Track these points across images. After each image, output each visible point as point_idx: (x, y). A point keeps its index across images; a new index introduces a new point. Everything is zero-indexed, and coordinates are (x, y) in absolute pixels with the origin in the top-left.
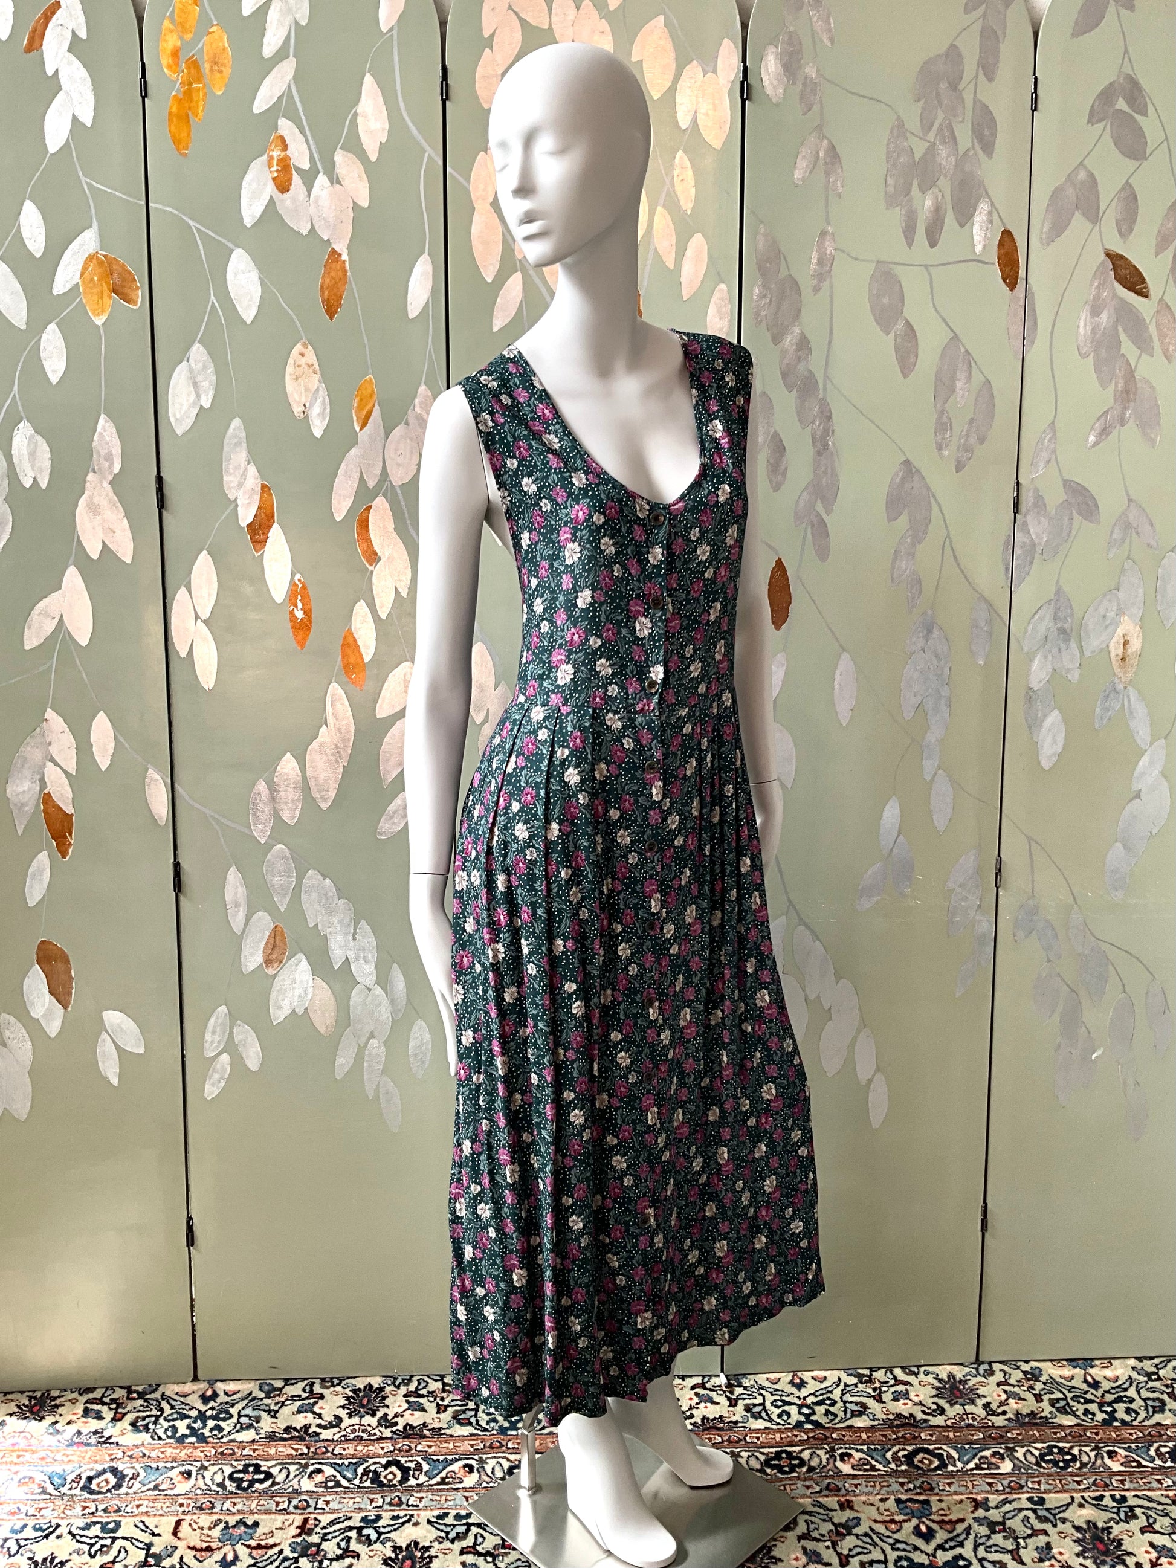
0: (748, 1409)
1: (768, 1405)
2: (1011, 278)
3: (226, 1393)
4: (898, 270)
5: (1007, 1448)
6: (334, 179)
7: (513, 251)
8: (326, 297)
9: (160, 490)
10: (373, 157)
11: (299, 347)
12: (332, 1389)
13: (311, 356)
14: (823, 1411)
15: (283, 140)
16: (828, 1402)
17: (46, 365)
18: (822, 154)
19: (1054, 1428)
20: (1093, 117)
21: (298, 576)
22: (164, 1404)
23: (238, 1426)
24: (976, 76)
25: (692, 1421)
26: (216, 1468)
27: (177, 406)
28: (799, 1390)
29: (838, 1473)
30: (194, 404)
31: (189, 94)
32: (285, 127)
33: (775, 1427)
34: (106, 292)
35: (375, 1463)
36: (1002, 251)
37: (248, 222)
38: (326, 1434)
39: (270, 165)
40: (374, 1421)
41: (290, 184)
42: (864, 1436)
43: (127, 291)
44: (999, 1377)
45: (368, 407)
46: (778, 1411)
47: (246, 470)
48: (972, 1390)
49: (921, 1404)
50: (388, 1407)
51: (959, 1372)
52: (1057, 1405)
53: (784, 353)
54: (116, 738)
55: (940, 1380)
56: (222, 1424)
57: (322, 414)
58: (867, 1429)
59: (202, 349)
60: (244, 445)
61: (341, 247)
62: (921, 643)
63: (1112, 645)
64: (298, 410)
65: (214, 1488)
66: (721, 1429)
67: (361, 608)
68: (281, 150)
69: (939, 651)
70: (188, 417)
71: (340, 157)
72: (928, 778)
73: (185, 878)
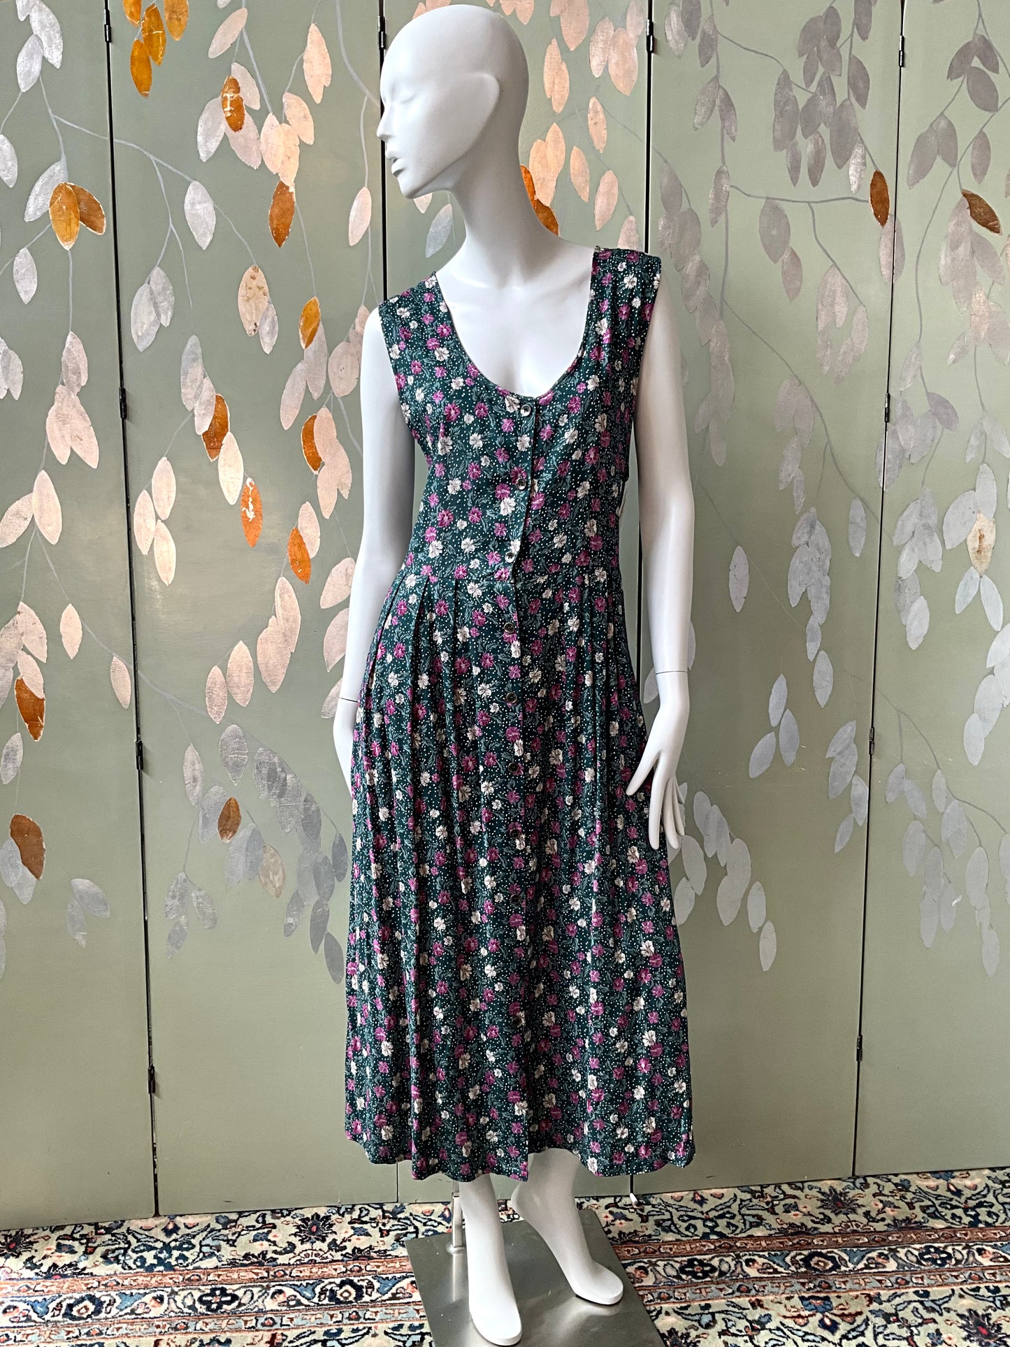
0: (658, 1223)
1: (675, 1219)
2: (882, 216)
3: (186, 1227)
4: (784, 206)
5: (890, 1250)
6: (282, 119)
8: (275, 226)
9: (123, 401)
10: (318, 100)
11: (250, 271)
12: (282, 1219)
13: (261, 279)
14: (725, 1224)
15: (235, 82)
16: (728, 1215)
17: (19, 287)
18: (718, 102)
19: (928, 1230)
20: (952, 73)
21: (249, 480)
22: (130, 1238)
23: (201, 1255)
24: (852, 35)
25: (611, 1236)
26: (186, 1293)
27: (139, 325)
28: (701, 1206)
29: (746, 1276)
30: (154, 322)
31: (149, 39)
32: (237, 71)
33: (684, 1239)
34: (74, 221)
35: (330, 1283)
36: (875, 190)
37: (203, 156)
38: (282, 1259)
39: (224, 106)
40: (324, 1246)
41: (243, 123)
42: (764, 1244)
43: (93, 218)
44: (874, 1189)
45: (313, 326)
46: (686, 1225)
47: (202, 382)
48: (852, 1201)
49: (809, 1214)
50: (335, 1233)
51: (839, 1187)
52: (928, 1211)
53: (686, 279)
54: (83, 629)
55: (823, 1194)
56: (185, 1253)
57: (271, 333)
58: (766, 1238)
59: (162, 273)
60: (200, 361)
61: (289, 182)
62: (805, 538)
63: (969, 538)
64: (249, 328)
65: (186, 1310)
66: (637, 1242)
67: (307, 508)
68: (234, 92)
69: (821, 545)
70: (148, 334)
71: (289, 100)
72: (811, 658)
73: (147, 756)
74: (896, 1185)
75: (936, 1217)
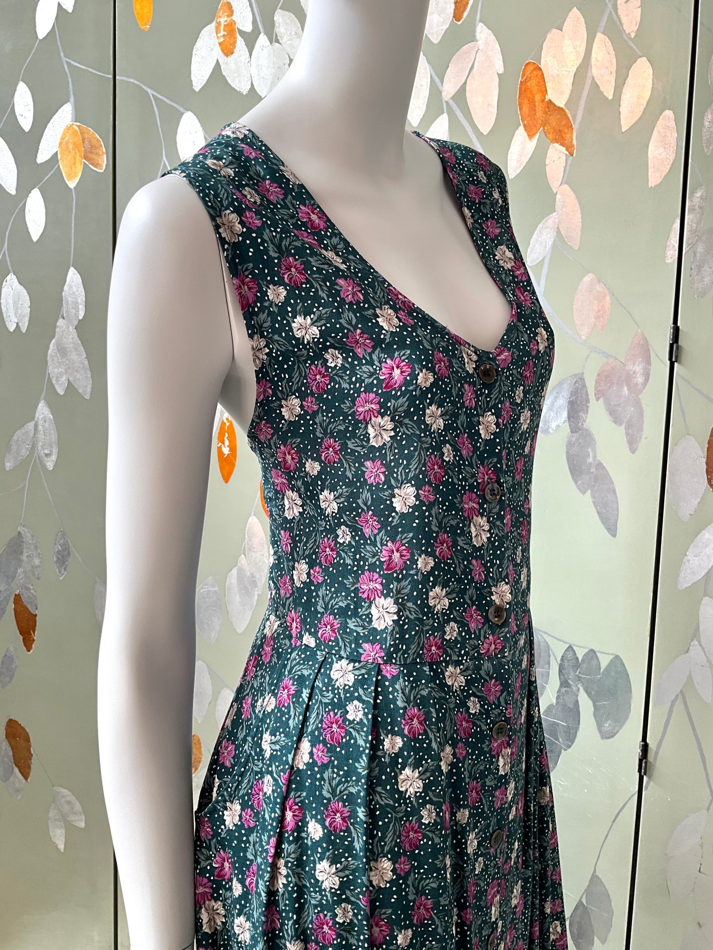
6: (273, 39)
7: (441, 93)
15: (229, 5)
17: (29, 225)
34: (78, 158)
37: (197, 87)
39: (218, 31)
41: (235, 47)
43: (94, 156)
68: (228, 16)
71: (279, 16)
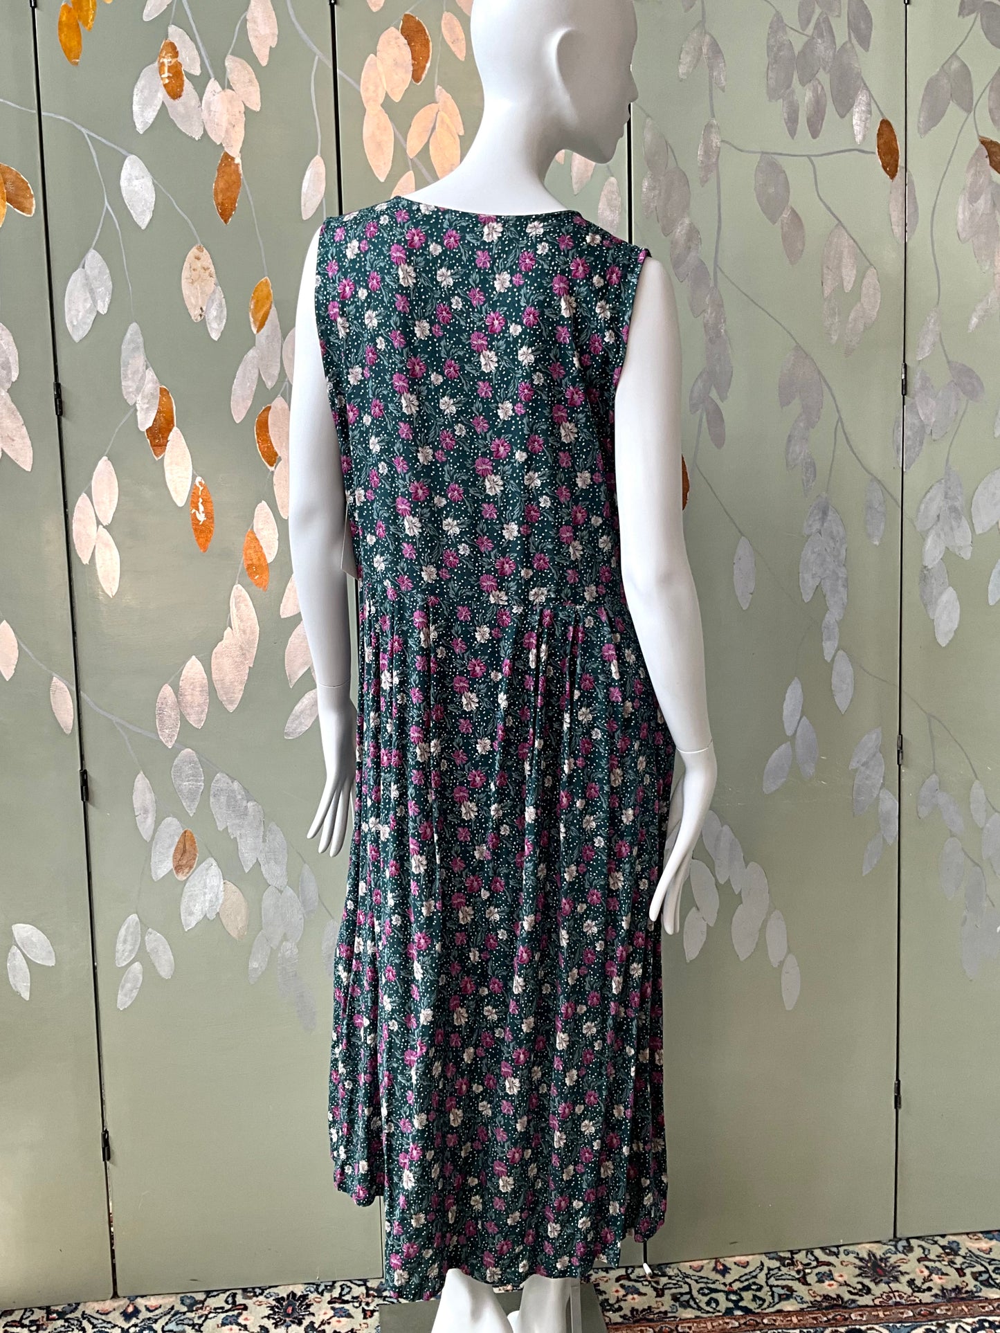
0: (675, 1298)
1: (695, 1293)
2: (891, 167)
3: (148, 1309)
4: (781, 160)
5: (939, 1325)
6: (226, 85)
7: (405, 150)
8: (220, 201)
9: (58, 396)
10: (264, 63)
11: (194, 251)
12: (255, 1299)
13: (206, 259)
14: (751, 1297)
15: (173, 46)
16: (754, 1287)
18: (704, 50)
19: (980, 1301)
20: (963, 9)
21: (199, 479)
22: (85, 1323)
25: (622, 1313)
27: (73, 312)
28: (724, 1276)
30: (90, 311)
31: (78, 3)
32: (175, 34)
33: (705, 1315)
36: (882, 141)
37: (140, 128)
39: (161, 71)
40: (300, 1330)
41: (182, 90)
42: (795, 1320)
43: (21, 199)
44: (918, 1253)
45: (265, 309)
46: (706, 1299)
47: (144, 372)
48: (894, 1267)
49: (846, 1284)
50: (313, 1314)
51: (879, 1251)
52: (980, 1279)
53: (674, 244)
54: (20, 648)
55: (861, 1259)
57: (218, 318)
58: (797, 1313)
59: (97, 255)
60: (142, 350)
61: (235, 151)
62: (817, 526)
64: (195, 313)
66: (652, 1320)
67: (263, 509)
68: (172, 57)
69: (835, 533)
70: (85, 323)
71: (230, 62)
72: (828, 658)
73: (92, 786)
74: (943, 1247)
75: (991, 1286)
